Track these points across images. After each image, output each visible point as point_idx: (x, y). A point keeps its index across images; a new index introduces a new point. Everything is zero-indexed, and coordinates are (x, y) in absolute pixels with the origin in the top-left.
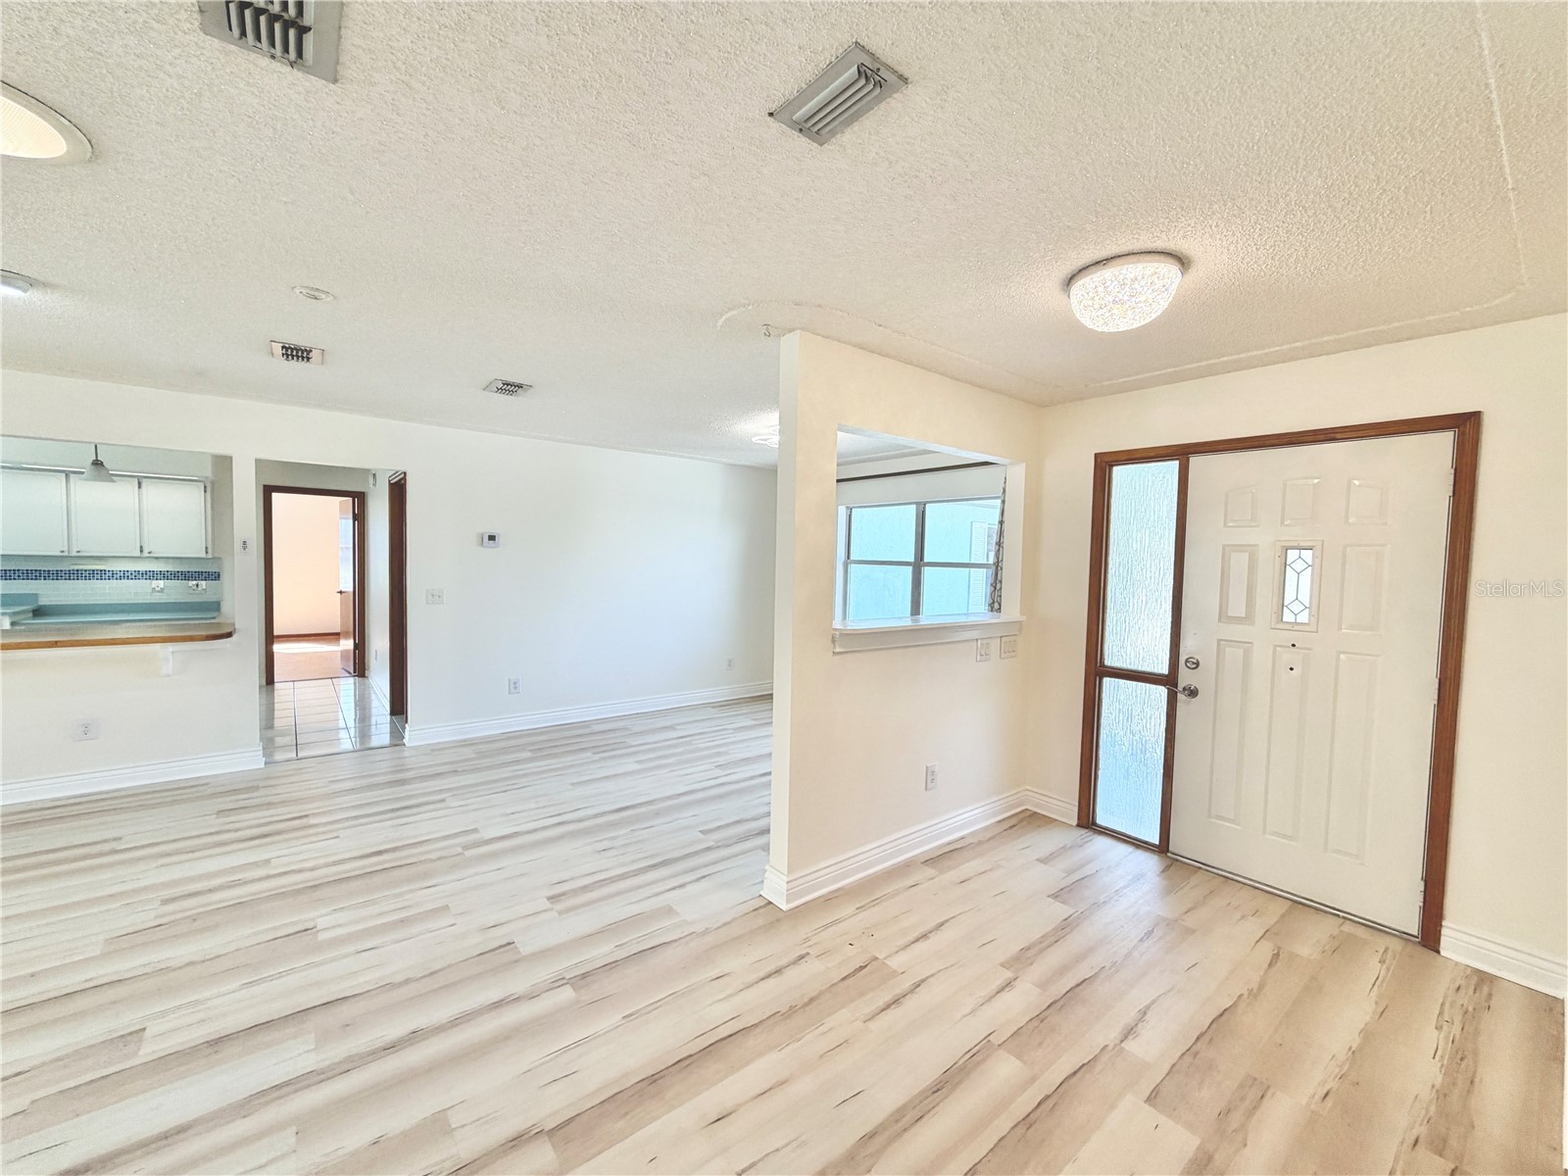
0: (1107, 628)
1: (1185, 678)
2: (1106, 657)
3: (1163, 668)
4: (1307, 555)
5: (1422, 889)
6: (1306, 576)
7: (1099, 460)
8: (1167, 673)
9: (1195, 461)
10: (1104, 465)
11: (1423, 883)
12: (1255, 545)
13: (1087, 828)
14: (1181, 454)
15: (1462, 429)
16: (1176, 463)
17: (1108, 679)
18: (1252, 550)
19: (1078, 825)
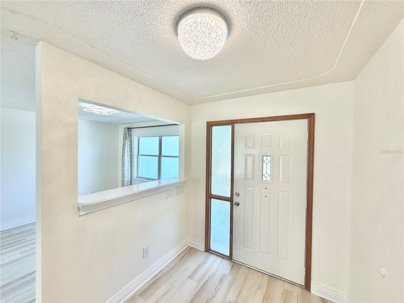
0: (212, 181)
1: (236, 199)
2: (212, 192)
3: (229, 196)
4: (269, 158)
5: (305, 271)
6: (269, 165)
7: (208, 124)
8: (230, 197)
9: (236, 126)
10: (210, 126)
11: (305, 268)
12: (254, 155)
13: (208, 252)
14: (232, 123)
15: (310, 118)
16: (231, 126)
17: (213, 199)
18: (253, 156)
19: (205, 251)
